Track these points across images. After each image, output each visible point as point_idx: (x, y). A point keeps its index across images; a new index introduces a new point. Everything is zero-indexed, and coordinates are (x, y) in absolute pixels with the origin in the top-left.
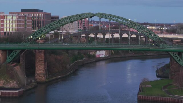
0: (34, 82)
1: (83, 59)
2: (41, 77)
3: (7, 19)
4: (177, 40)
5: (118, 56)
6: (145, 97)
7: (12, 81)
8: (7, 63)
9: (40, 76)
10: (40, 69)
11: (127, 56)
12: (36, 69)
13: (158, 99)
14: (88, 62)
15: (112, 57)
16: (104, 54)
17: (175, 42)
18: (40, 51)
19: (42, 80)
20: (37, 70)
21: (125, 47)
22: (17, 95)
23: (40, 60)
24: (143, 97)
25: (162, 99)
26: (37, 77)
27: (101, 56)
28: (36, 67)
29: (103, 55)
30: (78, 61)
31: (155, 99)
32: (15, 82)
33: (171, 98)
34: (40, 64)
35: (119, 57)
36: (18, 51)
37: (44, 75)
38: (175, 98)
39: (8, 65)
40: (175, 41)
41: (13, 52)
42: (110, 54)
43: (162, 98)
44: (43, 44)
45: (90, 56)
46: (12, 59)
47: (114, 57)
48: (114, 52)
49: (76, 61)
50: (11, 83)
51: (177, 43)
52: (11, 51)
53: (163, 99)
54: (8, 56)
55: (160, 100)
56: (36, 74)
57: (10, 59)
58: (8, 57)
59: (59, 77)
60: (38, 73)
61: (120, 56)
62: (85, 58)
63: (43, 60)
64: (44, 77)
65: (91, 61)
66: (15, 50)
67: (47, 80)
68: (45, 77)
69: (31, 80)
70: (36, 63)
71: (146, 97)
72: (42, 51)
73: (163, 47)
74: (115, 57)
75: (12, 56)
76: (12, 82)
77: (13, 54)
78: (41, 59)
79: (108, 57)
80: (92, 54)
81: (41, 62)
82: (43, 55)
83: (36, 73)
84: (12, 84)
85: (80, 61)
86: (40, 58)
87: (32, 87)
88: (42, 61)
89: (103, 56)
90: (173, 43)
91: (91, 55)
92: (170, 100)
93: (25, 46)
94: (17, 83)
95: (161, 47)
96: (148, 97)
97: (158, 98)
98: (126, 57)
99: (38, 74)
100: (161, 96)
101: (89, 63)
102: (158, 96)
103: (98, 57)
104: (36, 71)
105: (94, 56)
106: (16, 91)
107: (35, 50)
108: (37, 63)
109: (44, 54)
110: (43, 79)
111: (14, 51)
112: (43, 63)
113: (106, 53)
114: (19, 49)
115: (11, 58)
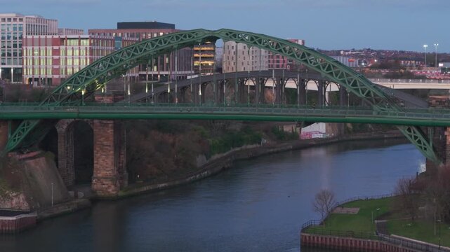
0: (84, 198)
1: (260, 143)
2: (106, 186)
3: (66, 45)
4: (440, 95)
5: (362, 137)
6: (316, 238)
7: (14, 194)
8: (9, 150)
9: (105, 183)
10: (105, 165)
11: (386, 136)
12: (95, 165)
13: (345, 244)
14: (272, 150)
15: (345, 138)
16: (324, 132)
17: (434, 101)
18: (105, 122)
19: (109, 192)
20: (98, 169)
21: (287, 114)
22: (14, 228)
23: (104, 145)
24: (312, 238)
25: (356, 244)
26: (96, 185)
27: (314, 136)
28: (95, 162)
29: (320, 133)
30: (243, 147)
31: (339, 243)
32: (22, 197)
33: (377, 241)
34: (104, 153)
35: (364, 140)
36: (33, 124)
37: (112, 180)
38: (385, 243)
39: (10, 156)
40: (435, 99)
41: (22, 125)
42: (340, 130)
43: (356, 241)
44: (113, 105)
45: (282, 137)
46: (20, 140)
47: (352, 137)
48: (351, 127)
49: (238, 149)
50: (12, 199)
51: (441, 102)
52: (16, 122)
53: (358, 243)
54: (12, 135)
55: (349, 245)
56: (95, 178)
57: (15, 140)
58: (9, 136)
59: (163, 185)
60: (99, 175)
61: (366, 137)
62: (265, 141)
63: (112, 144)
64: (113, 186)
65: (279, 149)
66: (26, 119)
67: (121, 193)
68: (115, 186)
69: (75, 193)
70: (95, 152)
71: (318, 238)
72: (109, 122)
73: (379, 113)
74: (354, 137)
75: (20, 134)
76: (16, 196)
77: (23, 130)
78: (105, 143)
79: (334, 138)
80: (291, 132)
81: (107, 149)
82: (110, 131)
83: (94, 175)
84: (14, 202)
85: (250, 146)
86: (104, 139)
87: (70, 209)
88: (109, 146)
89: (321, 136)
90: (430, 104)
91: (286, 132)
92: (373, 246)
93: (47, 111)
94: (27, 199)
95: (374, 113)
96: (322, 238)
97: (347, 240)
98: (384, 139)
99: (99, 179)
100: (353, 236)
101: (274, 153)
102: (347, 236)
103: (307, 137)
104: (95, 171)
105: (295, 136)
106: (11, 218)
107: (93, 119)
108: (98, 151)
109: (112, 130)
110: (110, 190)
111: (23, 123)
112: (112, 152)
113: (330, 128)
114: (35, 119)
115: (18, 139)
